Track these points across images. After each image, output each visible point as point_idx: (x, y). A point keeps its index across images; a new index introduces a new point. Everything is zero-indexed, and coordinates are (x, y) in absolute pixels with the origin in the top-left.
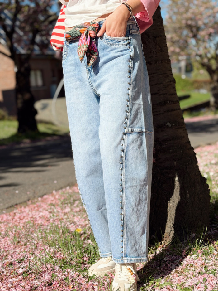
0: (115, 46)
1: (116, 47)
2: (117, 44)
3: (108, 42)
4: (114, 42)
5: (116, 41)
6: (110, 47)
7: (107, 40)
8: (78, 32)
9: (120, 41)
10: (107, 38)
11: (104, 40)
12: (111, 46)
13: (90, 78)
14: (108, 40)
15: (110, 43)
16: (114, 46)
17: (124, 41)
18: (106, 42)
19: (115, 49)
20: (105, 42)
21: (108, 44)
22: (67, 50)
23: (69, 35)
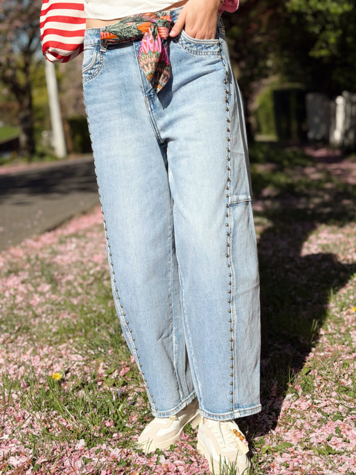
0: (202, 55)
1: (204, 56)
2: (204, 52)
3: (190, 48)
4: (200, 47)
5: (203, 46)
6: (193, 56)
7: (188, 45)
8: (134, 30)
9: (209, 47)
10: (187, 41)
11: (182, 44)
12: (195, 55)
14: (190, 43)
15: (193, 49)
16: (199, 55)
17: (214, 47)
18: (186, 48)
19: (202, 60)
20: (184, 47)
21: (190, 51)
22: (102, 62)
23: (112, 34)
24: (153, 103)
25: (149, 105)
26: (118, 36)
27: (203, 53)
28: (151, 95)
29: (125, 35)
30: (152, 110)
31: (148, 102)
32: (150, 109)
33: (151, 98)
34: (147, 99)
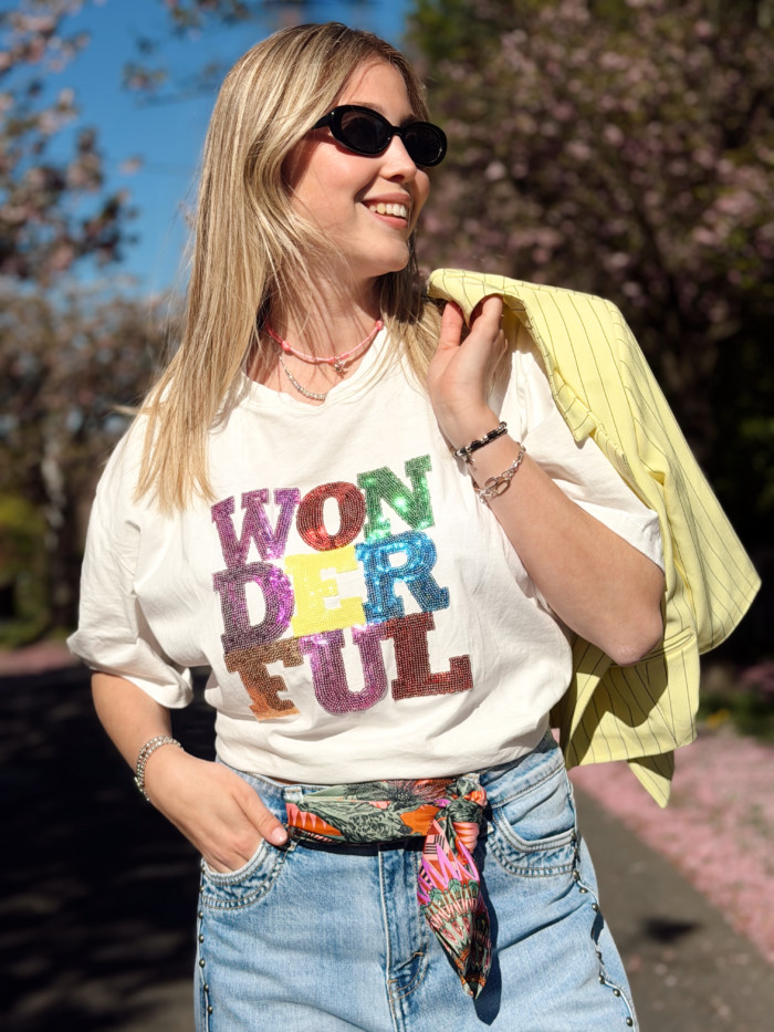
3: (515, 864)
15: (521, 865)
18: (506, 864)
22: (274, 875)
23: (325, 824)
24: (408, 998)
25: (397, 1002)
26: (342, 833)
27: (542, 872)
28: (404, 976)
29: (362, 834)
30: (404, 1016)
31: (395, 995)
32: (399, 1014)
33: (404, 984)
34: (394, 986)
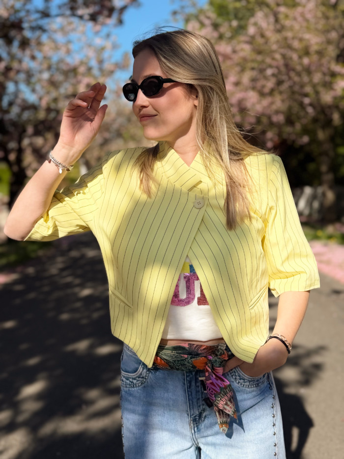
0: (254, 387)
2: (255, 384)
4: (253, 382)
5: (256, 380)
7: (242, 380)
10: (241, 377)
11: (235, 378)
12: (247, 389)
13: (196, 434)
16: (251, 387)
19: (253, 392)
21: (242, 385)
26: (170, 366)
29: (177, 367)
33: (196, 421)
34: (192, 422)
